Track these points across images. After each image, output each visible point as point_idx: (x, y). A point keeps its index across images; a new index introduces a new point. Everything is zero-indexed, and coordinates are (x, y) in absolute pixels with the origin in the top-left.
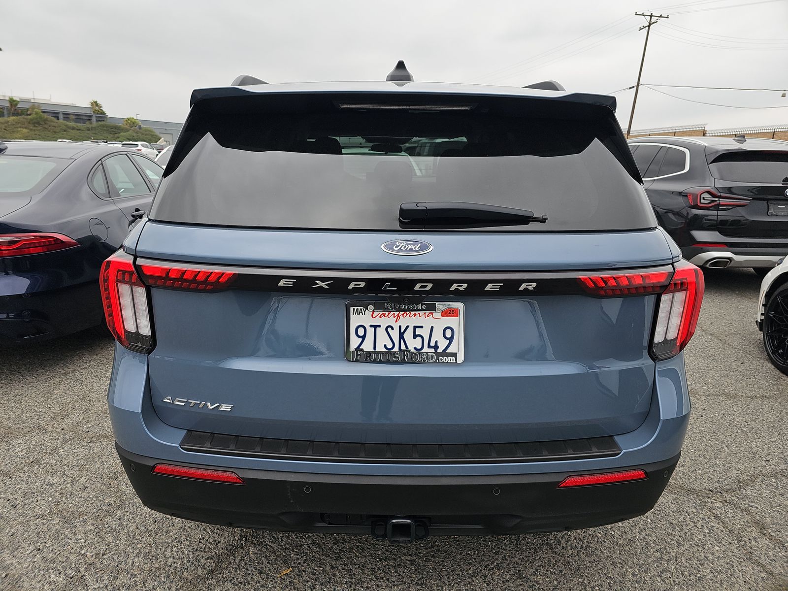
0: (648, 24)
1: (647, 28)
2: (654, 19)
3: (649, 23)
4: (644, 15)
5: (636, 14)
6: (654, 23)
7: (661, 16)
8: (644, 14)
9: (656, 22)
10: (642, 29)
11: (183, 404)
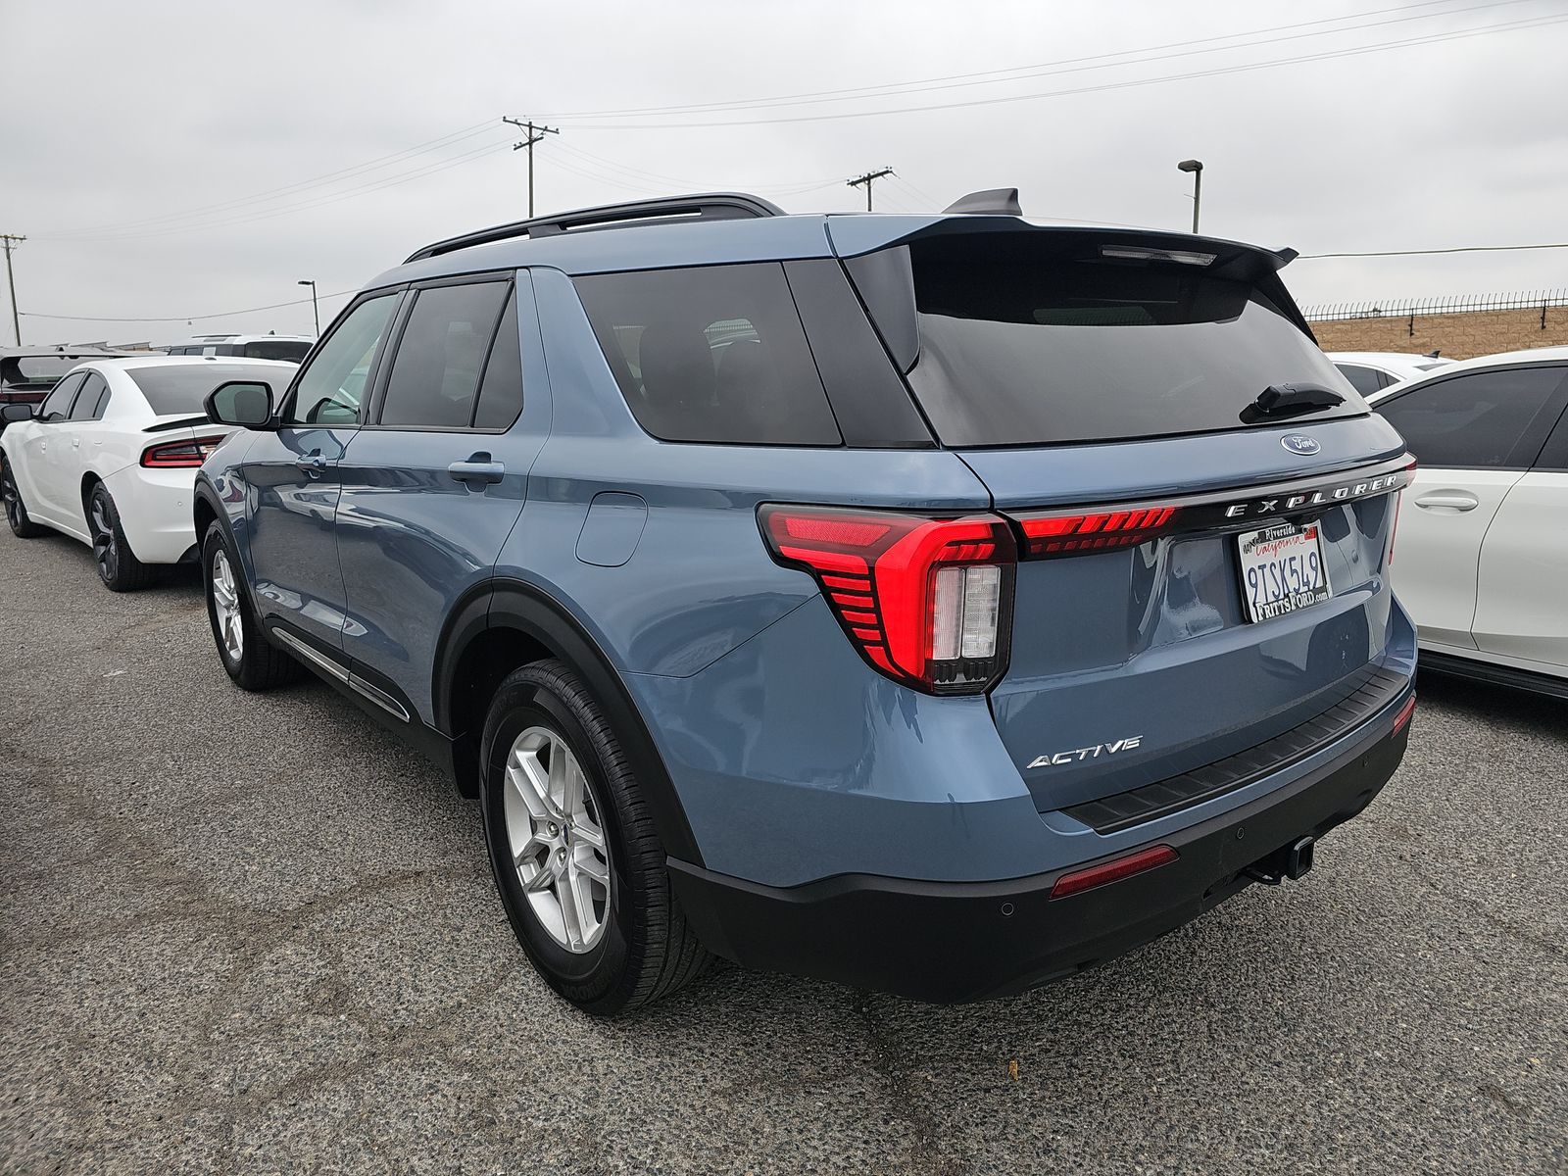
0: (528, 141)
1: (528, 147)
2: (536, 134)
3: (530, 138)
4: (519, 124)
5: (505, 120)
6: (536, 140)
7: (546, 129)
8: (519, 122)
9: (542, 138)
10: (519, 147)
11: (1070, 760)
